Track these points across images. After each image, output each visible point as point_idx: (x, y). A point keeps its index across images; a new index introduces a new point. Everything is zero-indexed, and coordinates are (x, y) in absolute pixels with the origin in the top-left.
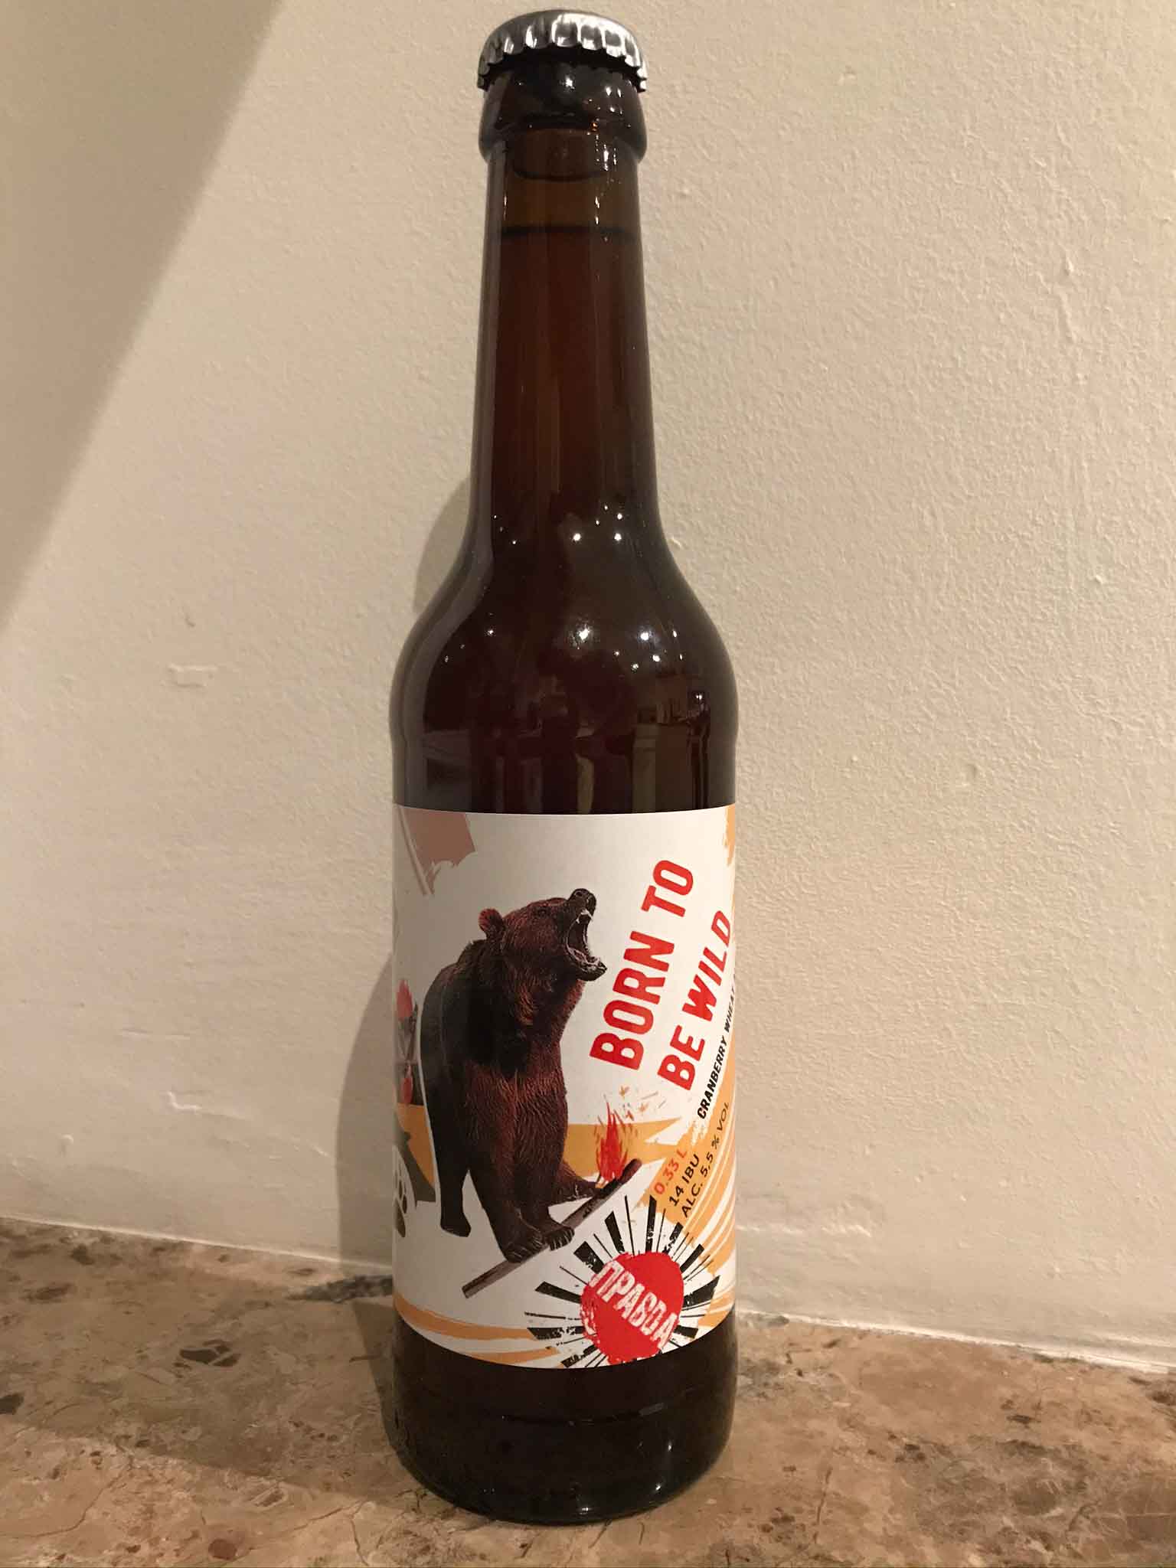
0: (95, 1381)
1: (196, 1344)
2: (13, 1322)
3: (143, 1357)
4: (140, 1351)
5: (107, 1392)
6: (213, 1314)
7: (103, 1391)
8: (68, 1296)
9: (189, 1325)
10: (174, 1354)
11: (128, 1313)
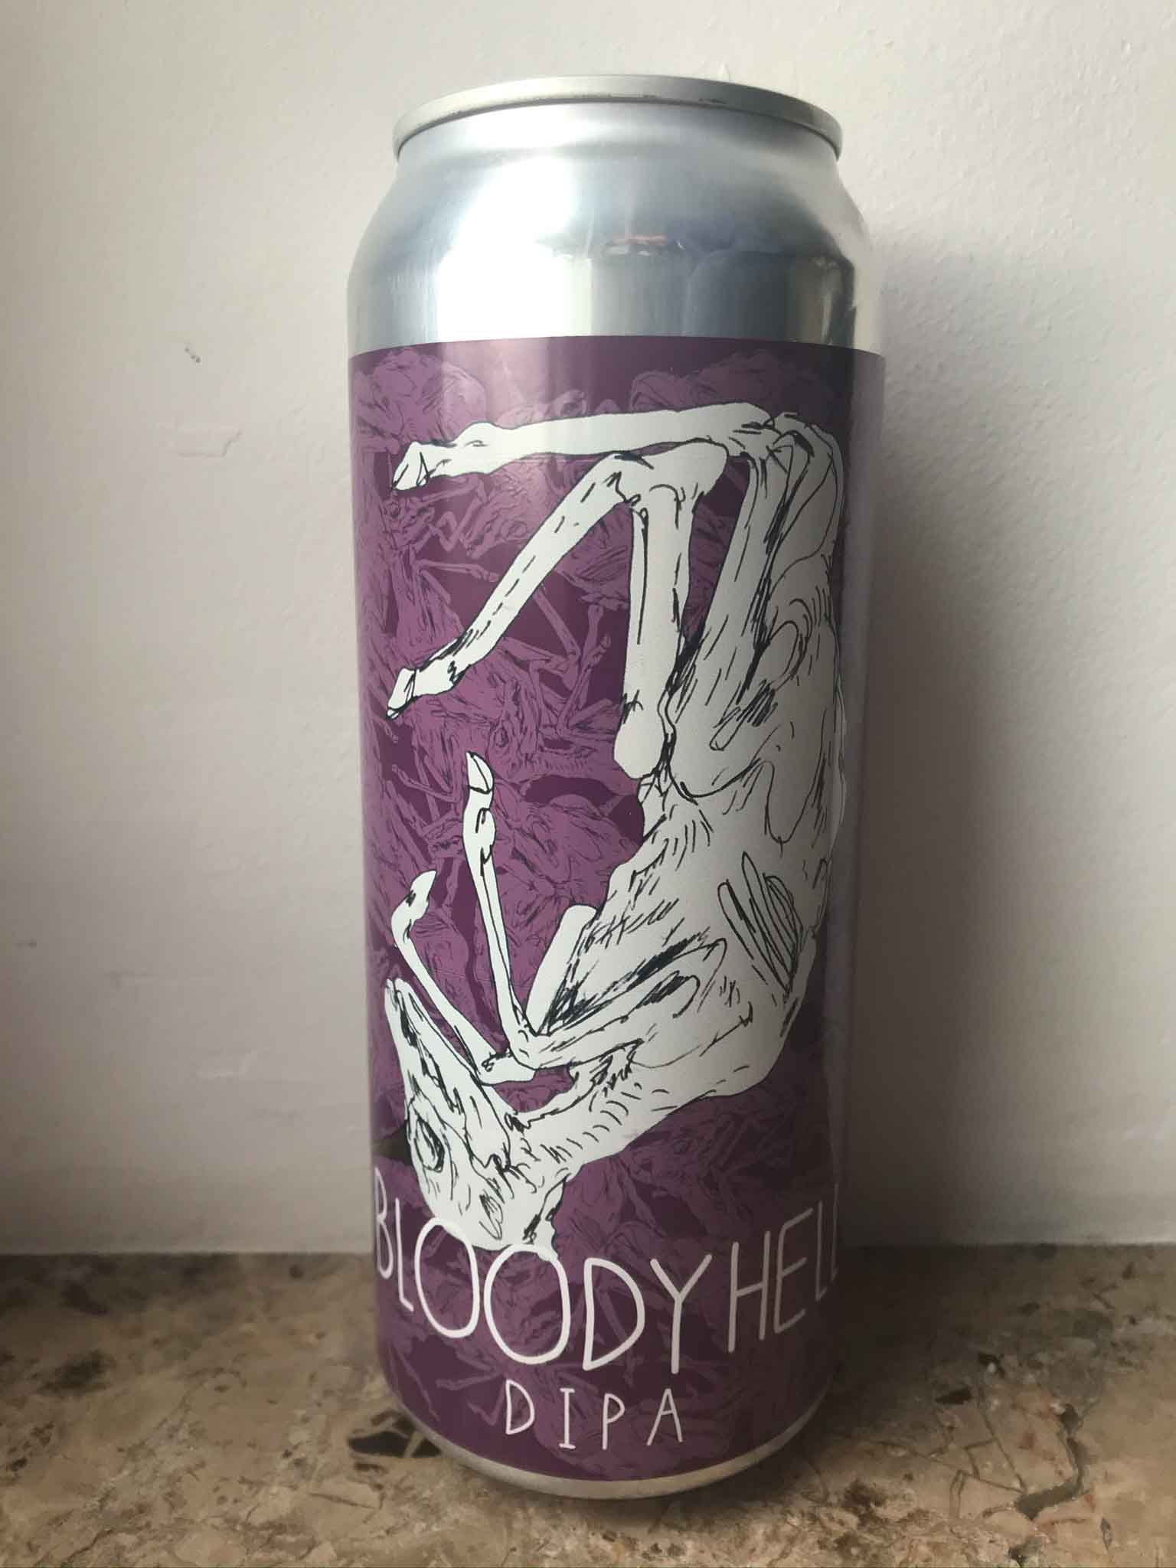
0: (258, 1519)
1: (360, 1421)
2: (54, 1439)
3: (299, 1463)
4: (287, 1454)
5: (290, 1539)
6: (348, 1368)
7: (279, 1537)
8: (108, 1376)
9: (327, 1393)
10: (342, 1451)
11: (221, 1389)
